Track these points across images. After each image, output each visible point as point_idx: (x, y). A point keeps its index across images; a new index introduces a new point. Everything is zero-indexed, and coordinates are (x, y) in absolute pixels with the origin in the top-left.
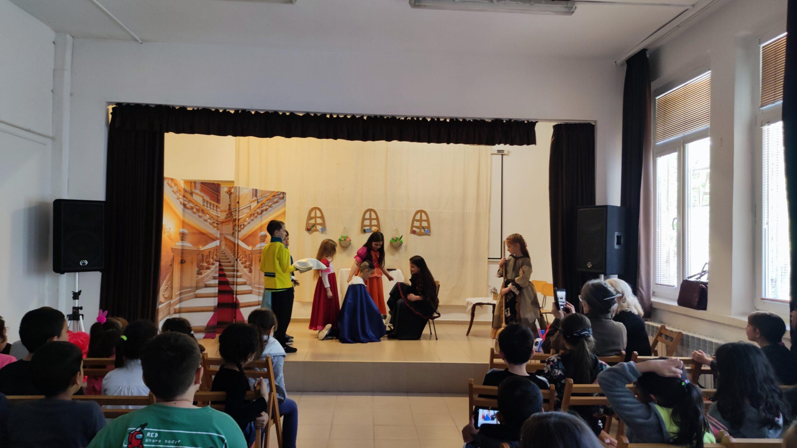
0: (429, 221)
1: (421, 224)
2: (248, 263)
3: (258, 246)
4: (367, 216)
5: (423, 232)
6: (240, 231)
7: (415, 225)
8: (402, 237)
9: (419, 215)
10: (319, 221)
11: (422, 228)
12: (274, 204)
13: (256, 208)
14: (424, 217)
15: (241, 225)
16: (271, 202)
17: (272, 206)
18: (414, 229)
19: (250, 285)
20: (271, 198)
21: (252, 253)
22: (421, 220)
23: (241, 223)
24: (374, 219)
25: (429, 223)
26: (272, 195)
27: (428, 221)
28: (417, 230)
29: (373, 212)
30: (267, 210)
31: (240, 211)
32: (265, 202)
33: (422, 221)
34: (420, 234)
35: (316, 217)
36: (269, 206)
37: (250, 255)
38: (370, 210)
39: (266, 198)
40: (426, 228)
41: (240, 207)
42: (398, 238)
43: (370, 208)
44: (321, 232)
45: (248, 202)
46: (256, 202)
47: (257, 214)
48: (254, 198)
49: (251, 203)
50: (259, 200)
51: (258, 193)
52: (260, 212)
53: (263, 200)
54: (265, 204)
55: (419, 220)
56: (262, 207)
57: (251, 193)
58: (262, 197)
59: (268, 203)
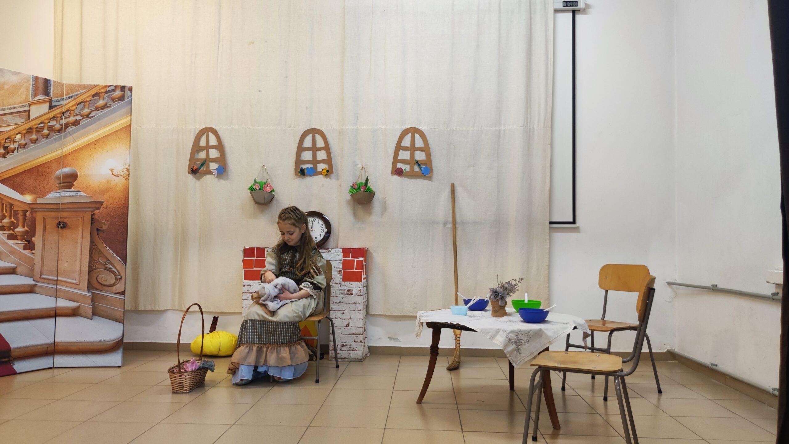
0: (430, 150)
1: (412, 155)
2: (19, 229)
3: (52, 197)
4: (308, 143)
5: (416, 172)
7: (400, 158)
8: (367, 179)
9: (408, 137)
10: (214, 154)
11: (415, 164)
12: (96, 112)
13: (46, 117)
14: (419, 143)
16: (88, 108)
17: (90, 116)
18: (400, 165)
19: (30, 275)
20: (88, 99)
21: (33, 208)
22: (413, 149)
24: (321, 149)
25: (430, 156)
26: (93, 92)
27: (426, 149)
28: (406, 168)
29: (319, 135)
30: (79, 124)
32: (73, 108)
33: (415, 151)
34: (412, 175)
35: (207, 147)
36: (82, 116)
37: (28, 214)
38: (313, 132)
40: (423, 164)
43: (313, 127)
44: (216, 176)
45: (20, 103)
46: (47, 106)
47: (48, 131)
48: (38, 96)
49: (30, 105)
50: (54, 102)
51: (52, 89)
52: (58, 126)
53: (66, 104)
54: (73, 111)
55: (408, 147)
56: (65, 118)
57: (30, 84)
58: (65, 97)
59: (81, 110)
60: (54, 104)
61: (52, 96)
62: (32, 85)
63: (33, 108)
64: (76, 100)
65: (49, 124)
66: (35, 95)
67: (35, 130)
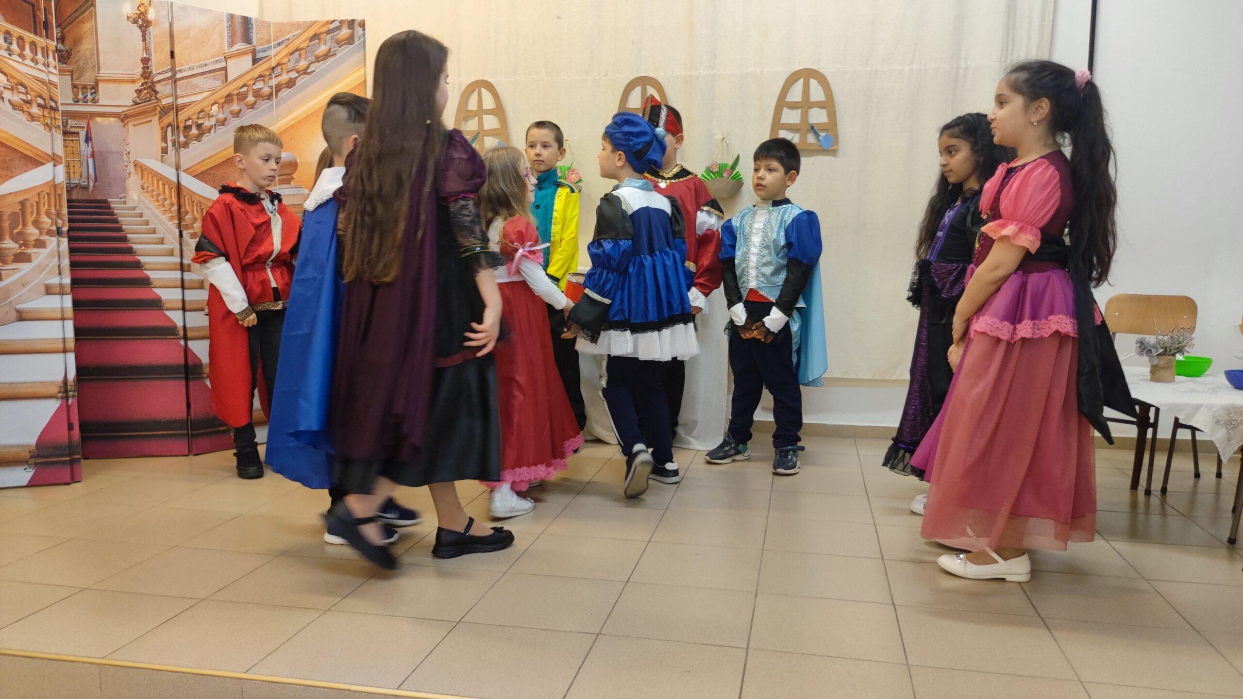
0: (834, 106)
1: (805, 116)
4: (635, 100)
5: (811, 144)
6: (186, 145)
7: (783, 120)
8: (738, 158)
9: (799, 86)
10: (490, 122)
11: (808, 131)
12: (317, 64)
13: (249, 76)
14: (817, 93)
15: (187, 128)
16: (306, 59)
17: (308, 71)
20: (304, 45)
22: (805, 105)
23: (186, 121)
25: (835, 115)
26: (311, 33)
27: (829, 104)
29: (652, 87)
30: (294, 85)
31: (178, 82)
32: (285, 60)
33: (810, 108)
35: (480, 112)
36: (298, 72)
38: (643, 82)
39: (287, 46)
40: (823, 130)
41: (177, 69)
42: (726, 165)
43: (643, 75)
45: (214, 57)
46: (249, 58)
47: (254, 97)
48: (236, 43)
49: (226, 59)
50: (259, 52)
51: (254, 32)
52: (266, 90)
53: (276, 55)
54: (284, 66)
55: (799, 102)
56: (275, 77)
57: (224, 27)
58: (273, 44)
59: (296, 63)
60: (259, 55)
61: (255, 44)
62: (227, 27)
63: (231, 63)
64: (289, 46)
65: (255, 87)
66: (232, 44)
67: (235, 97)
